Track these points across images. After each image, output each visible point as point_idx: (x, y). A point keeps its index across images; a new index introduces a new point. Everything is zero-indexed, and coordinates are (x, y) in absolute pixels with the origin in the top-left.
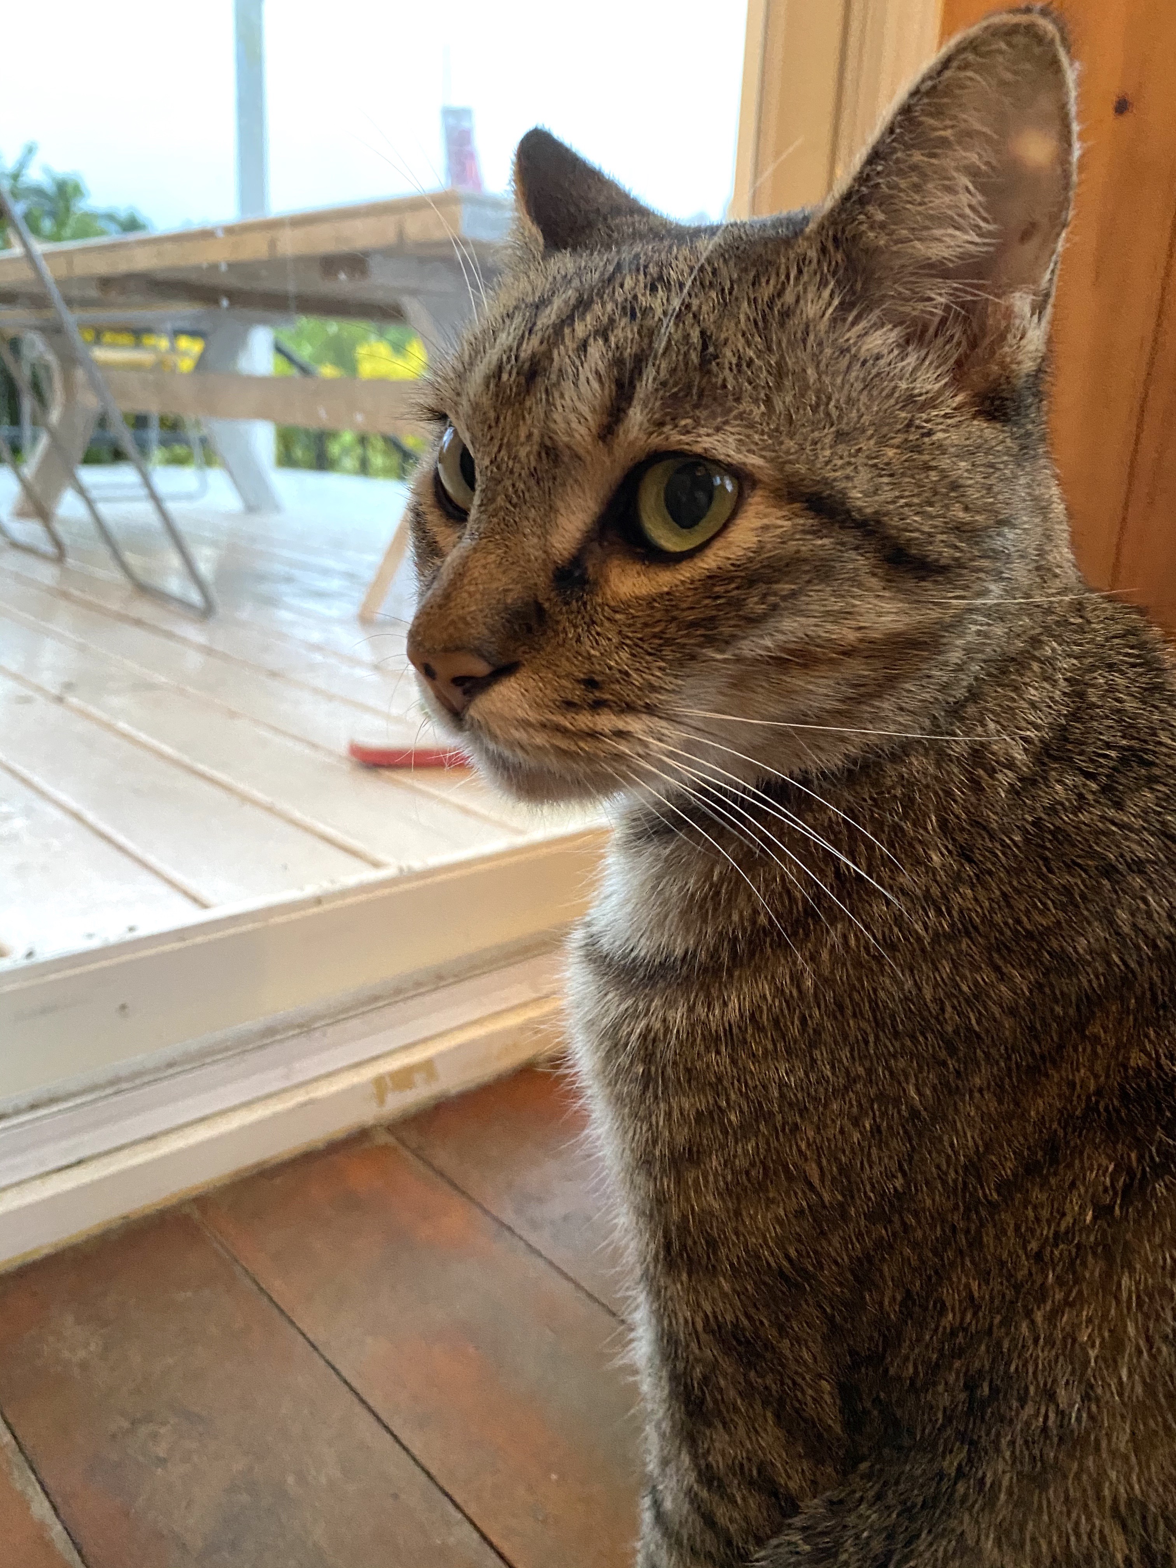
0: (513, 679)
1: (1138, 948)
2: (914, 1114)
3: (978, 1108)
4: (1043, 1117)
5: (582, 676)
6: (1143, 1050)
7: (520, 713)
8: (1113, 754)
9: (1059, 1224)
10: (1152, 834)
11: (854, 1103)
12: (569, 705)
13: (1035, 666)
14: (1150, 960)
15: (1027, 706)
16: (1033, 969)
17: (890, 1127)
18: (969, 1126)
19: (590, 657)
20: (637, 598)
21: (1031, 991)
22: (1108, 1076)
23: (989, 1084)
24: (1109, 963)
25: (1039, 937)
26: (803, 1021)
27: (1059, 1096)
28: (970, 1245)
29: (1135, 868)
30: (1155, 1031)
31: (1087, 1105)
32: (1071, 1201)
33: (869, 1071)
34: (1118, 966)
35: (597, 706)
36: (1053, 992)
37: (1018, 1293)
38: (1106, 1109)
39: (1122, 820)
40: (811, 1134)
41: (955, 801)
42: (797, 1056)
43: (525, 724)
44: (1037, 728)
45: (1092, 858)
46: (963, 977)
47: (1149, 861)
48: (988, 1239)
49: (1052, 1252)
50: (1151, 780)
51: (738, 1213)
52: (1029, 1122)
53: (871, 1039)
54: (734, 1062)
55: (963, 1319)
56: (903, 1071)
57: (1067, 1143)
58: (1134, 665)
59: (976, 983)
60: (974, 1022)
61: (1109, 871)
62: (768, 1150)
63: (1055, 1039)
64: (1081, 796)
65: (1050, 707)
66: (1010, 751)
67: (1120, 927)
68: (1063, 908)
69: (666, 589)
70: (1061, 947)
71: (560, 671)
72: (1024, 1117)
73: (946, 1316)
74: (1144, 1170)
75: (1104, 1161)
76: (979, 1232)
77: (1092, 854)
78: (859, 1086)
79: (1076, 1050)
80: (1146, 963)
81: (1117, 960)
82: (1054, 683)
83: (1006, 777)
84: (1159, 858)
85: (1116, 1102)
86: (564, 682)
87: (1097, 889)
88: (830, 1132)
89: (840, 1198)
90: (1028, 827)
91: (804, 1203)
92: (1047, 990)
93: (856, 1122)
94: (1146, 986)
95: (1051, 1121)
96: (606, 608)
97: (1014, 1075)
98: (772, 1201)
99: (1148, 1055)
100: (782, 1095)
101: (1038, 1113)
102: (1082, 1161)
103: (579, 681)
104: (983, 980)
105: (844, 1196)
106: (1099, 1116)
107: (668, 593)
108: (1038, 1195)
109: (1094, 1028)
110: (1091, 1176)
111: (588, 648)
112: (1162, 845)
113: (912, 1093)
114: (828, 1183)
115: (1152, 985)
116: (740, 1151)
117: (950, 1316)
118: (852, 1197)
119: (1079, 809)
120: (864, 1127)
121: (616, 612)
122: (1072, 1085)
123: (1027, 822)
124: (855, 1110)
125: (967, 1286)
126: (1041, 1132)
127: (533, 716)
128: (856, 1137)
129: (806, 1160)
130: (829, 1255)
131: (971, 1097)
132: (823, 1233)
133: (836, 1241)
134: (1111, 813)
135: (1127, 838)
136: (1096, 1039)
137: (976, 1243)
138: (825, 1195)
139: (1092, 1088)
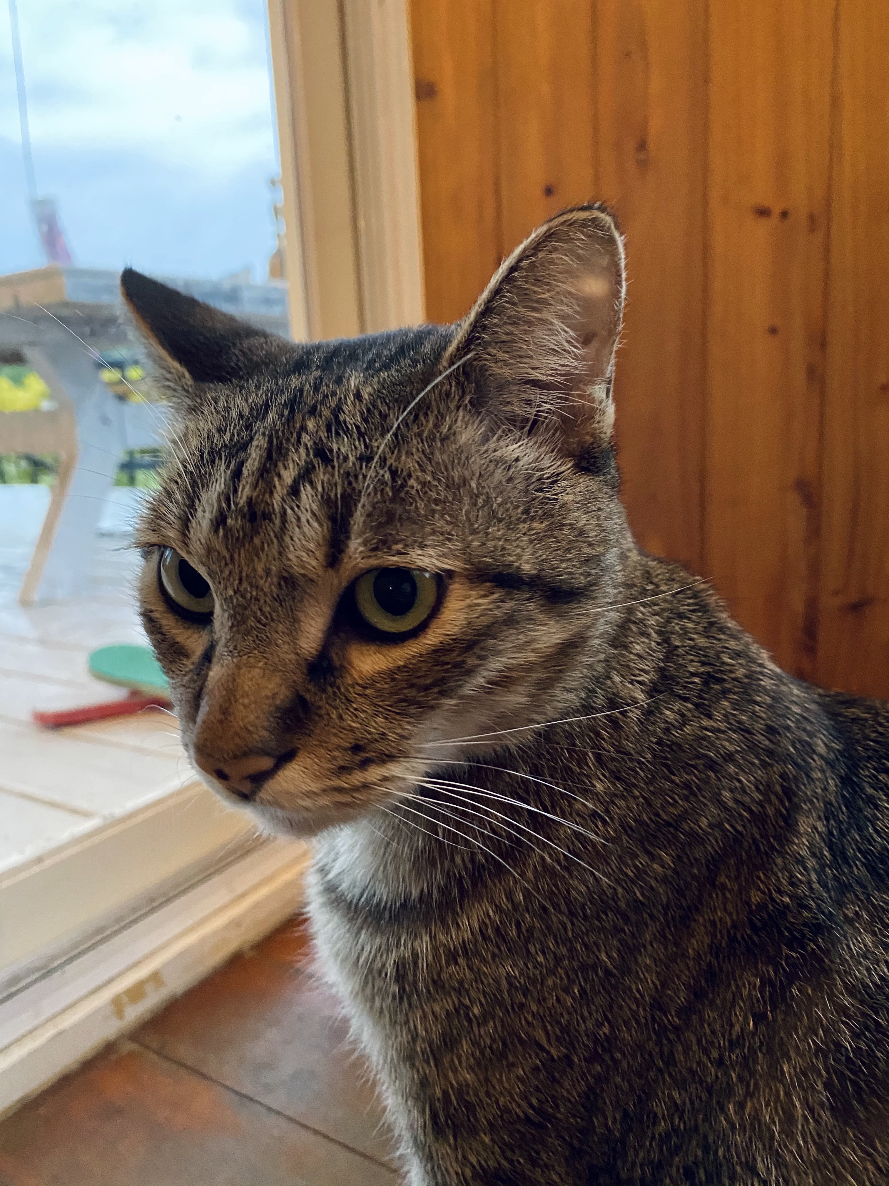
0: (294, 762)
1: (741, 815)
2: (608, 973)
3: (651, 956)
4: (698, 953)
5: (349, 745)
6: (759, 889)
7: (305, 788)
8: (697, 680)
9: (730, 1034)
10: (734, 731)
11: (563, 976)
12: (343, 770)
13: (634, 628)
14: (749, 821)
15: (635, 658)
16: (673, 848)
17: (593, 988)
18: (647, 972)
19: (352, 730)
20: (379, 673)
21: (674, 863)
22: (738, 914)
23: (655, 937)
24: (724, 830)
25: (674, 824)
26: (518, 925)
27: (707, 934)
28: (667, 1064)
29: (727, 758)
30: (764, 874)
31: (728, 937)
32: (736, 1014)
33: (570, 950)
34: (731, 832)
35: (364, 764)
36: (689, 859)
37: (710, 1095)
38: (743, 938)
39: (712, 726)
40: (534, 1008)
41: (603, 739)
42: (516, 952)
43: (310, 794)
44: (646, 672)
45: (699, 758)
46: (626, 865)
47: (737, 752)
48: (680, 1057)
49: (730, 1056)
50: (725, 693)
51: (487, 1080)
52: (689, 959)
53: (569, 925)
54: (471, 969)
55: (672, 1123)
56: (595, 943)
57: (721, 970)
58: (693, 611)
59: (636, 866)
60: (638, 894)
61: (712, 765)
62: (503, 1027)
63: (696, 893)
64: (683, 715)
65: (651, 655)
66: (633, 694)
67: (725, 803)
68: (686, 799)
69: (402, 663)
70: (690, 828)
71: (330, 746)
72: (684, 956)
73: (660, 1124)
74: (781, 981)
75: (752, 979)
76: (671, 1053)
77: (699, 756)
78: (566, 962)
79: (710, 896)
80: (748, 825)
81: (728, 826)
82: (648, 636)
83: (634, 714)
84: (741, 748)
85: (749, 932)
86: (336, 753)
87: (707, 781)
88: (550, 1003)
89: (564, 1051)
90: (654, 746)
91: (538, 1062)
92: (685, 860)
93: (567, 990)
94: (751, 842)
95: (705, 955)
96: (357, 687)
97: (671, 925)
98: (513, 1065)
99: (763, 892)
100: (510, 984)
101: (694, 949)
102: (735, 980)
103: (346, 750)
104: (641, 863)
105: (567, 1049)
106: (739, 945)
107: (404, 666)
108: (709, 1014)
109: (722, 879)
110: (745, 992)
111: (350, 722)
112: (741, 737)
113: (604, 957)
114: (553, 1041)
115: (754, 839)
116: (482, 1032)
117: (663, 1124)
118: (574, 1048)
119: (684, 724)
120: (575, 993)
121: (365, 688)
122: (713, 923)
123: (652, 742)
124: (566, 981)
125: (671, 1097)
126: (700, 964)
127: (314, 787)
128: (569, 1001)
129: (533, 1027)
130: (563, 1096)
131: (645, 950)
132: (554, 1080)
133: (567, 1084)
134: (705, 723)
135: (718, 738)
136: (724, 887)
137: (670, 1061)
138: (552, 1051)
139: (729, 923)
